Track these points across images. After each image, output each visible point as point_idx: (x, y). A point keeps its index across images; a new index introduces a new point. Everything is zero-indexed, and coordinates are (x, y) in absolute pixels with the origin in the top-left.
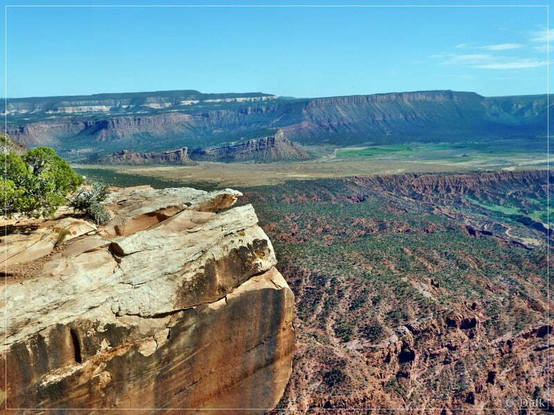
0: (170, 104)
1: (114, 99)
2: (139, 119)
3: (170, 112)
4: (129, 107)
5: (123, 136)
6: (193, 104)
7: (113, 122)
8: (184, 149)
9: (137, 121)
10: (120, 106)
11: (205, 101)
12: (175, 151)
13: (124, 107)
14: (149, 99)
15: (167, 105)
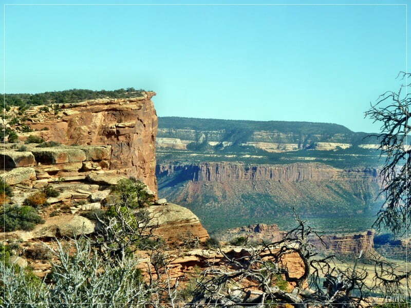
0: (296, 146)
1: (194, 128)
2: (255, 169)
3: (301, 161)
4: (221, 145)
5: (224, 197)
6: (340, 150)
7: (208, 170)
8: (369, 233)
9: (250, 171)
10: (205, 142)
11: (361, 146)
12: (353, 235)
13: (213, 144)
14: (257, 134)
15: (291, 147)
